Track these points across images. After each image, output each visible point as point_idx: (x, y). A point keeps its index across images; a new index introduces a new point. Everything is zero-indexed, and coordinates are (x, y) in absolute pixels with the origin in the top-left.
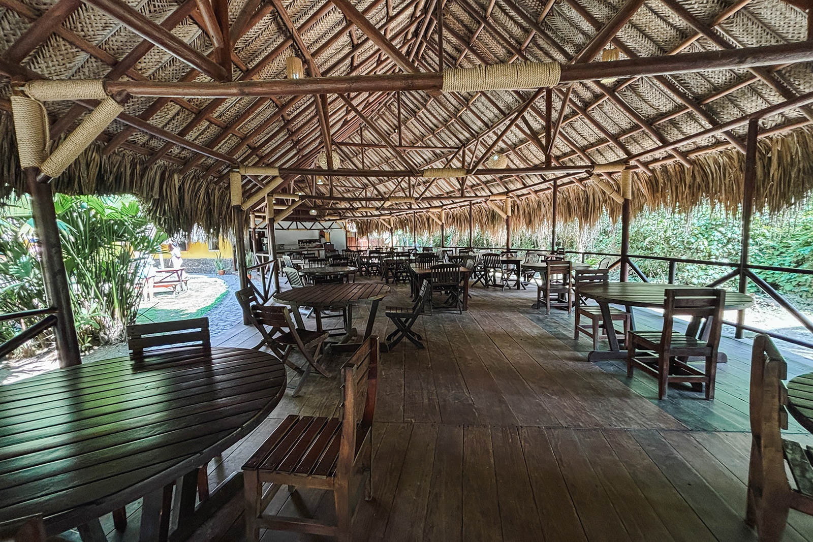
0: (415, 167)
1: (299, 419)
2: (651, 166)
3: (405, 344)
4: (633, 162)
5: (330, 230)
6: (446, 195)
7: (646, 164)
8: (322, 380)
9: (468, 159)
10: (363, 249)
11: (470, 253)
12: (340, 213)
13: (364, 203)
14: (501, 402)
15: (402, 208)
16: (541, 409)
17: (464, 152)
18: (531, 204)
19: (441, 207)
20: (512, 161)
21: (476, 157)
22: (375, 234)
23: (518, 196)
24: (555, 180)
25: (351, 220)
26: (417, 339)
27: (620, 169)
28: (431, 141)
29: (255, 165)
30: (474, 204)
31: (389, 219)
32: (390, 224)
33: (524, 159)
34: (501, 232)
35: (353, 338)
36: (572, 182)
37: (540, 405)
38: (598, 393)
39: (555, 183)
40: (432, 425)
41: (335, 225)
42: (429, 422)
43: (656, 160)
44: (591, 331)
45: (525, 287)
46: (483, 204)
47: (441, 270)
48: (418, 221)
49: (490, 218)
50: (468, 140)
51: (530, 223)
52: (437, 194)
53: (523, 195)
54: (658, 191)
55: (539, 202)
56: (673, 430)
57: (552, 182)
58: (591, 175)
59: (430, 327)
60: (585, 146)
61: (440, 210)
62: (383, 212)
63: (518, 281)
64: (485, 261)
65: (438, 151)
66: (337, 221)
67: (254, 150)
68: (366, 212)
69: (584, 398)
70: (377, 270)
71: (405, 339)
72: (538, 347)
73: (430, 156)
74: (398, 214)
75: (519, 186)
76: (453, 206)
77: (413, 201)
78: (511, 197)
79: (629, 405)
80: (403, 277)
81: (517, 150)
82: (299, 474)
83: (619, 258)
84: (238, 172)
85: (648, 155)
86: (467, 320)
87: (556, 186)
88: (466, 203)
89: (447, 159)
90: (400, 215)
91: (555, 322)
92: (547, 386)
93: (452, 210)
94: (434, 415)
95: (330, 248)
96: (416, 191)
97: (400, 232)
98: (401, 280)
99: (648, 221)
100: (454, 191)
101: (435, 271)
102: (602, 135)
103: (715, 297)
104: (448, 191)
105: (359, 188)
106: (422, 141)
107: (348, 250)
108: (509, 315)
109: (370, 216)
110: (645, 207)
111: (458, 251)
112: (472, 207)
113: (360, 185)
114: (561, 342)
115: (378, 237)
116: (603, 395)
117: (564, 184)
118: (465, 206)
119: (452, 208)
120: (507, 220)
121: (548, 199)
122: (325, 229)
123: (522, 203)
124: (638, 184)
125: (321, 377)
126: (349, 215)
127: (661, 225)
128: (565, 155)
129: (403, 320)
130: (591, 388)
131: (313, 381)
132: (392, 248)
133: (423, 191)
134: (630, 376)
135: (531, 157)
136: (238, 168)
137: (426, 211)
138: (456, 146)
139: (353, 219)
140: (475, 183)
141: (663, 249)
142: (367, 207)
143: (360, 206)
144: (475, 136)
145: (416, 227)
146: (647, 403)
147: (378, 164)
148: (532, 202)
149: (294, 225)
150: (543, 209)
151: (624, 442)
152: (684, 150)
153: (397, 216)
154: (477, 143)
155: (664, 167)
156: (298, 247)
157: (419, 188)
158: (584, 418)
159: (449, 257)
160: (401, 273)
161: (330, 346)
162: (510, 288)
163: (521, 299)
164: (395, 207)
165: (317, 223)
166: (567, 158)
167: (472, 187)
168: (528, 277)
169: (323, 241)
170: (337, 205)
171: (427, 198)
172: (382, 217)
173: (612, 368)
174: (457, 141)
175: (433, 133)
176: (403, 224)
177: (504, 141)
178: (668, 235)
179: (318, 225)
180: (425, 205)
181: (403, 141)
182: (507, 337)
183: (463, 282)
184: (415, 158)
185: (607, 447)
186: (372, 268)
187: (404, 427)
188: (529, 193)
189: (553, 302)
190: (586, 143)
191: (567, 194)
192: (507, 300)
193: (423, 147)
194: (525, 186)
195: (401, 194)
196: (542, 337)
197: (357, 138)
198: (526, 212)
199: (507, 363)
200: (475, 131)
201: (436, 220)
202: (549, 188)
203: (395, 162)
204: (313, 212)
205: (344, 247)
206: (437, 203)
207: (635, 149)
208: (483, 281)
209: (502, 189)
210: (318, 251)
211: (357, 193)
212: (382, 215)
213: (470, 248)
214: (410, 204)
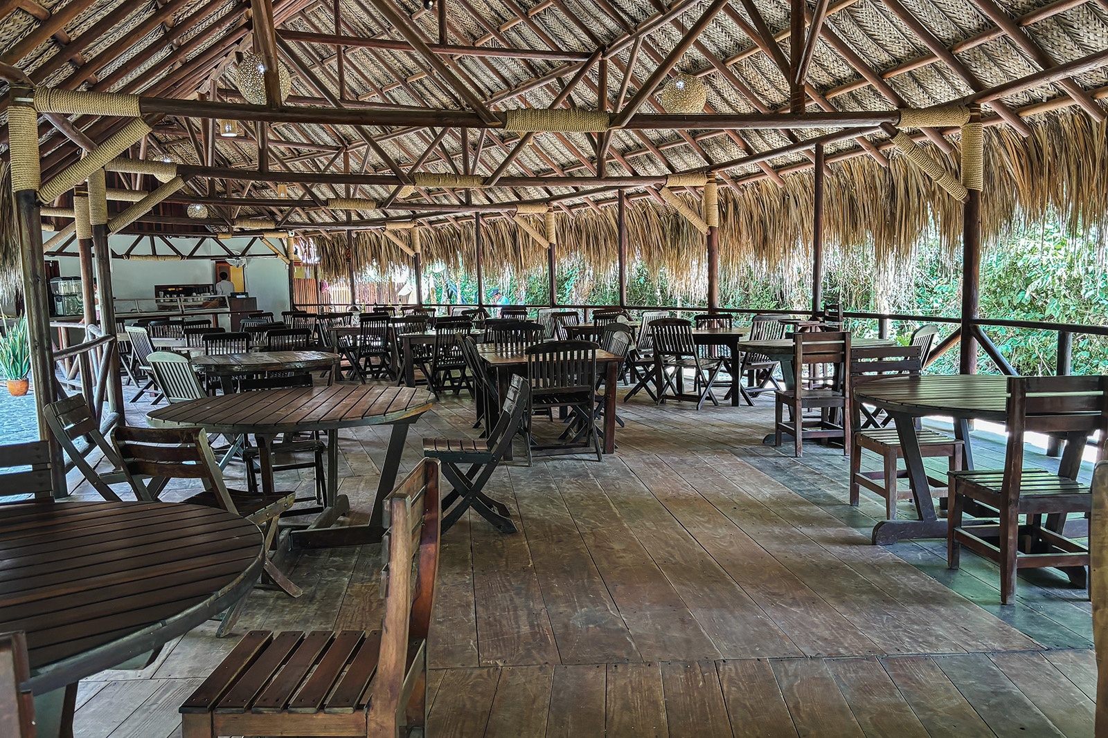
0: (479, 97)
1: (271, 638)
2: (1027, 116)
3: (469, 526)
4: (986, 106)
5: (244, 260)
6: (558, 173)
7: (1015, 112)
8: (280, 602)
9: (613, 83)
10: (339, 310)
11: (621, 319)
12: (272, 214)
13: (340, 188)
14: (684, 621)
15: (445, 202)
16: (765, 629)
17: (603, 65)
18: (765, 197)
19: (546, 202)
20: (719, 93)
21: (633, 80)
22: (371, 273)
23: (736, 179)
24: (819, 141)
25: (305, 233)
26: (497, 512)
27: (958, 121)
28: (519, 33)
29: (63, 86)
30: (629, 196)
31: (410, 232)
32: (411, 245)
33: (747, 90)
34: (695, 270)
35: (341, 518)
36: (857, 148)
37: (765, 624)
38: (885, 597)
39: (819, 149)
40: (541, 669)
41: (258, 247)
42: (534, 663)
43: (1035, 103)
44: (881, 483)
45: (752, 399)
46: (652, 197)
47: (551, 357)
48: (486, 239)
49: (668, 233)
50: (612, 37)
51: (763, 246)
52: (535, 168)
53: (748, 176)
54: (1042, 173)
55: (785, 194)
56: (1016, 652)
57: (812, 147)
58: (894, 133)
59: (527, 490)
60: (883, 65)
61: (544, 210)
62: (392, 213)
63: (734, 385)
64: (658, 339)
65: (538, 60)
66: (266, 236)
67: (66, 47)
68: (348, 214)
69: (854, 609)
70: (383, 364)
71: (470, 515)
72: (770, 520)
73: (518, 71)
74: (433, 218)
75: (738, 153)
76: (577, 200)
77: (475, 187)
78: (719, 182)
79: (941, 616)
80: (453, 380)
81: (729, 66)
82: (299, 710)
83: (959, 325)
84: (31, 105)
85: (1018, 90)
86: (613, 474)
87: (821, 157)
88: (610, 194)
89: (560, 80)
90: (440, 221)
91: (812, 472)
92: (783, 591)
93: (574, 211)
94: (545, 651)
95: (243, 306)
96: (483, 162)
97: (439, 267)
98: (448, 388)
99: (1032, 243)
100: (579, 164)
101: (537, 358)
102: (921, 42)
103: (1101, 393)
104: (563, 160)
105: (326, 146)
106: (497, 32)
107: (295, 313)
108: (708, 460)
109: (356, 224)
110: (1018, 209)
111: (590, 316)
112: (626, 203)
113: (328, 140)
114: (820, 511)
115: (378, 279)
116: (894, 602)
117: (839, 153)
118: (607, 200)
119: (576, 206)
120: (710, 238)
121: (805, 187)
122: (231, 255)
123: (744, 195)
124: (1000, 155)
125: (278, 598)
126: (298, 219)
127: (1062, 252)
128: (840, 83)
129: (464, 468)
130: (873, 591)
131: (262, 606)
132: (419, 307)
133: (501, 160)
134: (953, 566)
135: (762, 84)
136: (31, 93)
137: (507, 213)
138: (582, 49)
139: (309, 230)
140: (631, 143)
141: (1066, 307)
142: (348, 198)
143: (332, 196)
144: (631, 27)
145: (481, 252)
146: (977, 611)
147: (379, 86)
148: (768, 193)
149: (145, 245)
150: (794, 212)
151: (923, 675)
152: (1088, 83)
153: (431, 223)
154: (635, 45)
155: (1052, 118)
156: (155, 306)
157: (488, 152)
158: (849, 640)
159: (569, 329)
160: (448, 369)
161: (290, 534)
162: (716, 404)
163: (742, 427)
164: (426, 199)
165: (209, 241)
166: (845, 92)
167: (624, 152)
168: (759, 376)
169: (224, 289)
170: (264, 192)
171: (511, 180)
172: (390, 227)
173: (919, 555)
174: (585, 38)
175: (525, 16)
176: (446, 246)
177: (699, 45)
178: (1075, 274)
179: (211, 247)
180: (506, 195)
181: (448, 31)
182: (701, 505)
183: (602, 387)
184: (479, 73)
185: (886, 684)
186: (368, 360)
187: (480, 676)
188: (761, 173)
189: (809, 430)
190: (885, 57)
191: (848, 176)
192: (708, 429)
193: (503, 50)
194: (751, 155)
195: (442, 167)
196: (779, 502)
197: (323, 17)
198: (756, 218)
199: (701, 554)
200: (630, 16)
201: (534, 235)
202: (805, 162)
203: (426, 82)
204: (198, 211)
205: (283, 305)
206: (536, 192)
207: (991, 76)
208: (653, 388)
209: (696, 162)
210: (215, 314)
211: (322, 161)
212: (388, 220)
213: (621, 308)
214: (468, 194)
